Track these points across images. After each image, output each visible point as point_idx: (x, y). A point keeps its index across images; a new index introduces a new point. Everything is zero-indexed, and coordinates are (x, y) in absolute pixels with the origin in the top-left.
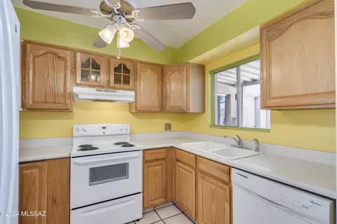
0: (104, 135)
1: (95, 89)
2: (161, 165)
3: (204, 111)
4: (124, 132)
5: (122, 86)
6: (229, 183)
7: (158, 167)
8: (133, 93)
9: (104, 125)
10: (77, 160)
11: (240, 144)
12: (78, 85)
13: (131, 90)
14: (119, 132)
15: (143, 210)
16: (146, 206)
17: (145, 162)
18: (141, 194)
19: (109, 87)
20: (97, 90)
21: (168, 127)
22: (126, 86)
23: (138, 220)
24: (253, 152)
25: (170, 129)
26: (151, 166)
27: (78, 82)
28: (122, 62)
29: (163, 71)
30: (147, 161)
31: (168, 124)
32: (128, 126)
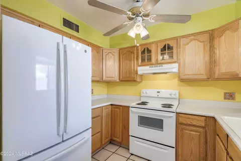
0: (158, 97)
1: (148, 67)
2: (197, 132)
4: (173, 96)
5: (167, 60)
8: (176, 65)
9: (159, 90)
12: (140, 66)
13: (175, 62)
14: (169, 96)
17: (179, 123)
18: (174, 149)
20: (150, 67)
21: (230, 96)
22: (171, 60)
26: (186, 129)
27: (140, 64)
28: (167, 43)
29: (211, 37)
30: (181, 124)
31: (225, 94)
32: (177, 92)
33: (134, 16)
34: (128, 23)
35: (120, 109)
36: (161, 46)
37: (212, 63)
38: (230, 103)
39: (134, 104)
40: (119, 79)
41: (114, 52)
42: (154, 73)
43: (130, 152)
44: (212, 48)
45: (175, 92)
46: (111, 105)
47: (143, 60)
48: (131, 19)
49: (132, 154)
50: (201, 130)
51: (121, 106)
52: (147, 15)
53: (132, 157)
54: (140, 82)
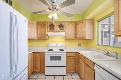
0: (57, 47)
1: (53, 33)
2: (73, 58)
3: (94, 38)
4: (63, 46)
5: (61, 31)
6: (94, 70)
7: (72, 59)
8: (65, 33)
9: (57, 44)
10: (47, 53)
11: (108, 54)
12: (49, 32)
14: (61, 46)
15: (66, 73)
16: (67, 72)
17: (67, 56)
18: (66, 67)
19: (57, 32)
20: (54, 33)
21: (80, 45)
22: (62, 31)
23: (64, 76)
24: (114, 59)
25: (80, 46)
26: (69, 58)
27: (49, 31)
28: (61, 23)
29: (76, 24)
30: (68, 56)
31: (79, 44)
32: (64, 44)
33: (53, 9)
34: (48, 11)
35: (39, 54)
36: (59, 24)
37: (76, 33)
38: (80, 47)
39: (47, 51)
40: (37, 38)
41: (34, 23)
42: (55, 36)
43: (46, 75)
44: (76, 28)
45: (63, 44)
46: (33, 52)
47: (50, 29)
48: (50, 9)
49: (47, 76)
50: (74, 57)
51: (40, 52)
52: (57, 10)
53: (47, 77)
54: (48, 40)
